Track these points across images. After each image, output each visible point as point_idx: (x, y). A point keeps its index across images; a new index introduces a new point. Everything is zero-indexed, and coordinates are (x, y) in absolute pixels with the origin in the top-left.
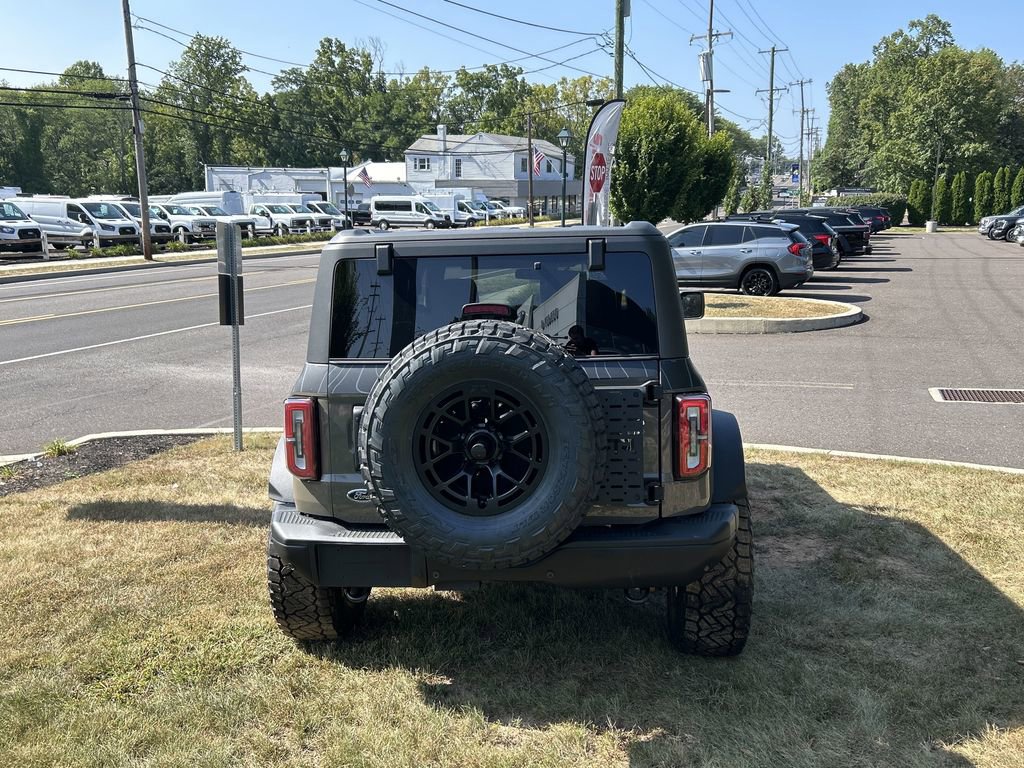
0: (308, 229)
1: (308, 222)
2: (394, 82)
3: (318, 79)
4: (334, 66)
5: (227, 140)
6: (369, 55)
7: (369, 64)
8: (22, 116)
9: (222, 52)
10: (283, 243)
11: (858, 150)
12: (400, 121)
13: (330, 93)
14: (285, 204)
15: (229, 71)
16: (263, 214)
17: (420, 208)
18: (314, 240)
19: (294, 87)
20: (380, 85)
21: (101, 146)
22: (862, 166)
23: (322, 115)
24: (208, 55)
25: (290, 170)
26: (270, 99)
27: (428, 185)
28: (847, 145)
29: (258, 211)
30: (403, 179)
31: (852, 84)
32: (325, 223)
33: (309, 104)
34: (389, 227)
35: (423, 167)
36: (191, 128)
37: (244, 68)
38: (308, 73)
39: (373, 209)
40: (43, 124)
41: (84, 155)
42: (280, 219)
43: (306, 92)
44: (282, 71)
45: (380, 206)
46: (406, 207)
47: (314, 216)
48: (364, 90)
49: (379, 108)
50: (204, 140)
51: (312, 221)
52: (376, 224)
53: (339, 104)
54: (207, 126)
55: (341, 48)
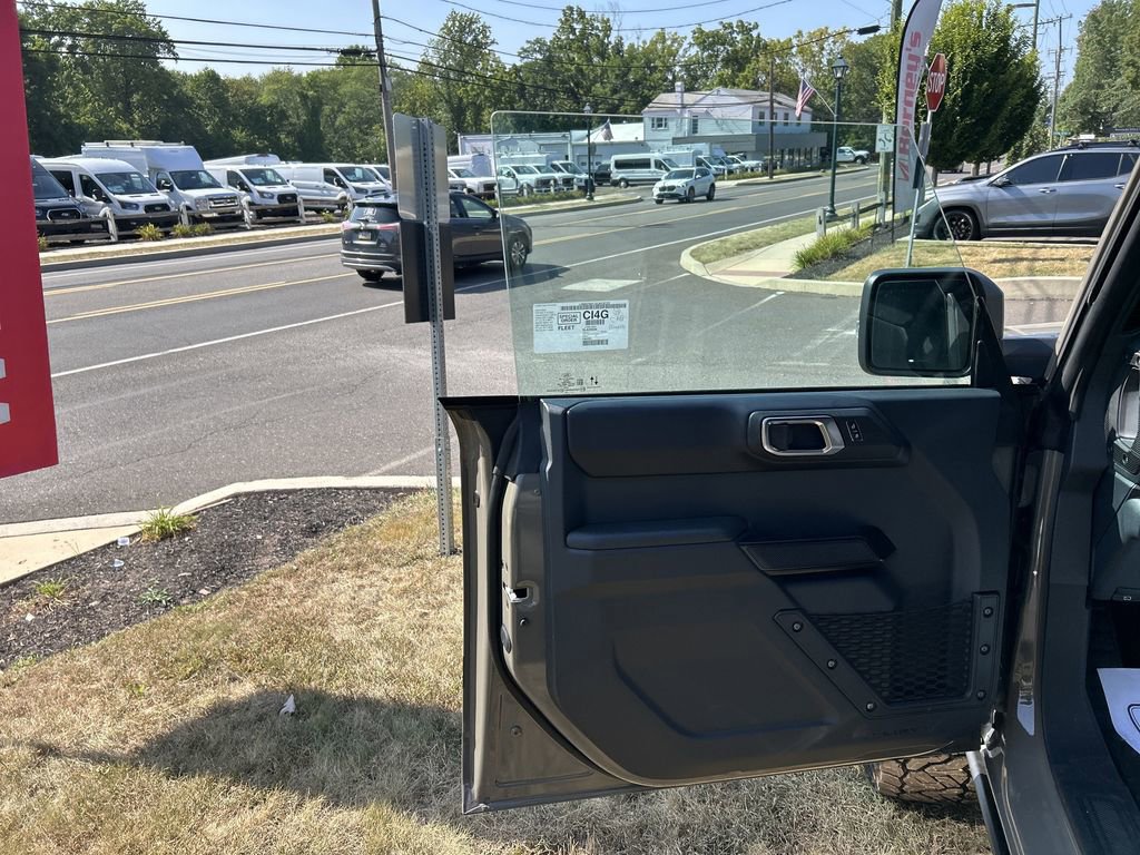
0: (552, 189)
1: (552, 182)
2: (632, 46)
3: (561, 47)
4: (574, 34)
5: (478, 110)
6: (608, 20)
7: (608, 29)
8: (304, 97)
9: (473, 27)
10: (527, 203)
11: (1112, 91)
12: (637, 83)
13: (571, 61)
14: (531, 165)
15: (480, 46)
16: (509, 174)
17: (659, 165)
18: (558, 200)
19: (539, 56)
20: (618, 48)
21: (370, 122)
22: (1115, 109)
23: (563, 82)
24: (462, 30)
25: (534, 134)
26: (516, 69)
27: (665, 143)
28: (1100, 86)
29: (505, 172)
30: (641, 138)
31: (1109, 20)
32: (568, 182)
33: (552, 72)
34: (628, 185)
35: (660, 125)
36: (447, 102)
37: (493, 42)
38: (551, 42)
39: (612, 168)
40: (322, 104)
41: (356, 131)
42: (525, 179)
43: (549, 61)
44: (528, 42)
45: (619, 165)
46: (645, 164)
47: (557, 175)
48: (602, 55)
49: (617, 72)
50: (458, 112)
51: (555, 181)
52: (616, 184)
53: (580, 71)
54: (461, 99)
55: (582, 14)
